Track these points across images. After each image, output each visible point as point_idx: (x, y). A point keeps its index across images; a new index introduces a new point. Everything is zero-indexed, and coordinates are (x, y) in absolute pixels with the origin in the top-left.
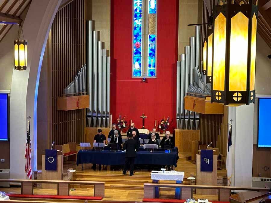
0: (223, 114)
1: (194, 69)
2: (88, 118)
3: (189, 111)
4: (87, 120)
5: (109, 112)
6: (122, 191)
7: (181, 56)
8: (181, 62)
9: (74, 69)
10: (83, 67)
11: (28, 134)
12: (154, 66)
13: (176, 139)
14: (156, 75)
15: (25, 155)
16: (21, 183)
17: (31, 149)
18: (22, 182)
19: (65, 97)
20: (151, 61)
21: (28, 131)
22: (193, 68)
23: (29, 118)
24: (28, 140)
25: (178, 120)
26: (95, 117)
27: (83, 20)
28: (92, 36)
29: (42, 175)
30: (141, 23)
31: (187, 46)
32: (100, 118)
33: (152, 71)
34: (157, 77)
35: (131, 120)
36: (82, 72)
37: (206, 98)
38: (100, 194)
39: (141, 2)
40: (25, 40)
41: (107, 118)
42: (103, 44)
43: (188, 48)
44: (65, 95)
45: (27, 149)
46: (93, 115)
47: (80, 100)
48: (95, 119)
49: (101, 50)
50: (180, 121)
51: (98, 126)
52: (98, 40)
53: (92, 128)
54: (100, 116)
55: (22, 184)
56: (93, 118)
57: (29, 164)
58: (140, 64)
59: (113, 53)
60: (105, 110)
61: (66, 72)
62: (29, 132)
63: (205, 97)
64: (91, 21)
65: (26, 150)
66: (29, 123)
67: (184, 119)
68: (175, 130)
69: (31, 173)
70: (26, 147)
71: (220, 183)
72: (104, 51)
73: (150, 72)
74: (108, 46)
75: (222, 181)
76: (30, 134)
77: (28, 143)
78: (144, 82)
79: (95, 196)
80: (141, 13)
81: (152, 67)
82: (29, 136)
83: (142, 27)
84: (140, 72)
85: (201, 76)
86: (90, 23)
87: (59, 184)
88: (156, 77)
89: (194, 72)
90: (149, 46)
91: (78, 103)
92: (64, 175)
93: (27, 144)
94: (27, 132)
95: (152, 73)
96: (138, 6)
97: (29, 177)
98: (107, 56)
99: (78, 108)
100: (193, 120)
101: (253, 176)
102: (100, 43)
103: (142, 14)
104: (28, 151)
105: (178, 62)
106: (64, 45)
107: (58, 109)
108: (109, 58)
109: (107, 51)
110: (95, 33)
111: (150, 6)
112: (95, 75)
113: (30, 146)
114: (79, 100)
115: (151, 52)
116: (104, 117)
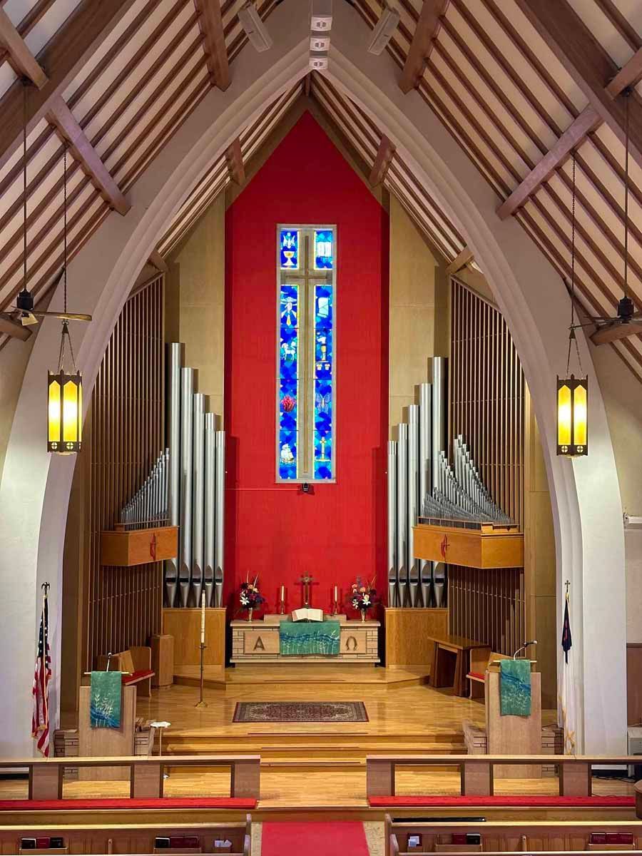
0: (523, 569)
1: (428, 460)
2: (169, 585)
3: (432, 562)
4: (166, 589)
5: (221, 568)
6: (295, 778)
7: (396, 429)
8: (397, 444)
9: (141, 461)
10: (164, 456)
11: (42, 630)
12: (329, 455)
13: (389, 631)
14: (334, 474)
15: (34, 689)
16: (28, 768)
17: (50, 673)
18: (30, 765)
19: (124, 532)
20: (321, 442)
21: (42, 623)
22: (427, 458)
23: (46, 587)
24: (43, 647)
25: (392, 584)
26: (185, 580)
27: (161, 341)
28: (181, 379)
29: (80, 743)
30: (296, 351)
31: (411, 406)
32: (198, 585)
33: (322, 465)
34: (337, 481)
35: (283, 587)
36: (160, 469)
37: (482, 527)
38: (247, 789)
39: (295, 300)
40: (78, 373)
41: (217, 584)
42: (206, 399)
43: (413, 409)
44: (122, 526)
45: (39, 671)
46: (181, 577)
47: (158, 539)
48: (186, 587)
49: (202, 415)
50: (397, 587)
51: (192, 604)
52: (195, 390)
53: (176, 610)
54: (197, 577)
55: (31, 770)
56: (181, 584)
57: (41, 714)
58: (293, 450)
59: (229, 422)
60: (210, 564)
61: (135, 466)
62: (46, 625)
63: (478, 527)
64: (177, 344)
65: (36, 674)
66: (46, 600)
67: (408, 582)
68: (387, 610)
69: (47, 738)
70: (36, 667)
71: (549, 745)
72: (210, 417)
73: (318, 468)
74: (218, 406)
75: (552, 740)
76: (46, 632)
77: (41, 655)
78: (305, 494)
79: (235, 795)
80: (296, 327)
81: (323, 455)
82: (46, 637)
83: (298, 362)
84: (294, 469)
85: (454, 476)
86: (175, 348)
87: (136, 767)
88: (334, 481)
89: (428, 467)
90: (316, 406)
91: (153, 545)
92: (139, 739)
93: (39, 659)
94: (39, 627)
95: (323, 472)
96: (289, 312)
97: (43, 749)
98: (217, 429)
99: (152, 558)
100: (428, 585)
101: (629, 724)
102: (199, 397)
103: (298, 331)
104: (42, 678)
105: (391, 444)
106: (120, 399)
107: (103, 564)
108: (221, 434)
109: (217, 418)
110: (187, 372)
111: (317, 312)
112: (185, 476)
113: (47, 666)
114: (154, 537)
115: (322, 420)
116: (209, 581)
